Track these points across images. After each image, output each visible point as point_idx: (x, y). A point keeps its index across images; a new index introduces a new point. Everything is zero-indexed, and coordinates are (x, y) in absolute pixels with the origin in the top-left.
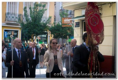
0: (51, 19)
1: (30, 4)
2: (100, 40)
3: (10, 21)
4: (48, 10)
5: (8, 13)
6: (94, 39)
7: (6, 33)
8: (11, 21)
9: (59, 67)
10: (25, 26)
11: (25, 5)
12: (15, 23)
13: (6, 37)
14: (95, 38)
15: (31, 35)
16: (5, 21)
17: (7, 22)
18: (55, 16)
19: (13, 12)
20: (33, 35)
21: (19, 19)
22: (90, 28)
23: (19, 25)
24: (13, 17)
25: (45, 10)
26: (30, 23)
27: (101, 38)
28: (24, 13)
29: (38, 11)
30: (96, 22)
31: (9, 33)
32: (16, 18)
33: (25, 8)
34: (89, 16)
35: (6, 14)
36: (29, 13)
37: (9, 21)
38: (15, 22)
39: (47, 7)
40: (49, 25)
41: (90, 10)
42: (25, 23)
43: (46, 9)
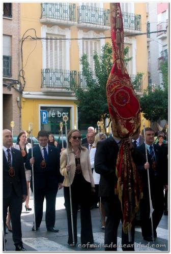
0: (141, 79)
1: (93, 49)
2: (134, 129)
3: (52, 87)
4: (134, 60)
5: (47, 69)
6: (122, 126)
7: (44, 113)
8: (54, 87)
9: (85, 177)
10: (85, 97)
11: (83, 50)
12: (64, 90)
13: (45, 122)
14: (124, 124)
15: (100, 116)
16: (42, 87)
17: (46, 89)
18: (149, 73)
19: (59, 68)
20: (105, 115)
21: (73, 83)
22: (115, 110)
23: (73, 94)
24: (58, 79)
25: (128, 60)
26: (96, 90)
27: (136, 125)
28: (83, 69)
29: (112, 63)
30: (124, 101)
31: (50, 113)
32: (65, 79)
33: (84, 57)
34: (112, 90)
35: (42, 73)
36: (94, 69)
37: (50, 87)
38: (64, 88)
39: (132, 54)
40: (138, 93)
41: (115, 82)
42: (86, 90)
43: (130, 57)
